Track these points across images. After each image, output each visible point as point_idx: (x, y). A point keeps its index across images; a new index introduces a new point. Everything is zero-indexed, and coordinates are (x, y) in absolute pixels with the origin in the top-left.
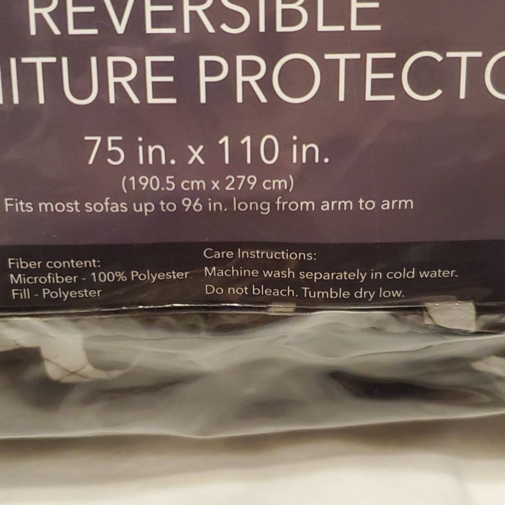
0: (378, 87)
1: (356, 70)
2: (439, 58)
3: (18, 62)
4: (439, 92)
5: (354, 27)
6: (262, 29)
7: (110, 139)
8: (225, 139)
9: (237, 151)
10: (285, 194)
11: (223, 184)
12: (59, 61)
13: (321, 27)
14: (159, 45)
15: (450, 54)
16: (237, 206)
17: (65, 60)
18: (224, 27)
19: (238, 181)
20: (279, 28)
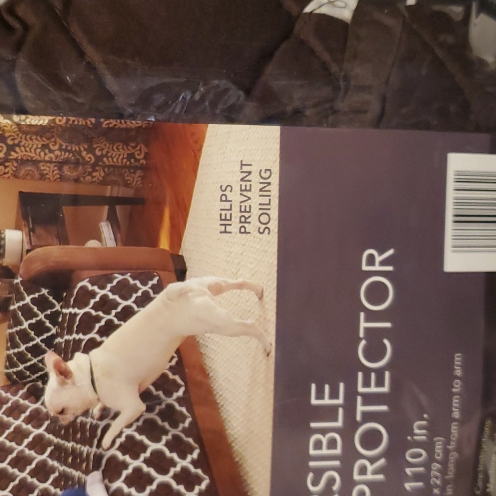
0: (380, 383)
1: (369, 399)
2: (363, 343)
4: (386, 342)
5: (340, 401)
6: (338, 463)
8: (407, 485)
9: (416, 477)
10: (444, 446)
11: (437, 486)
13: (339, 424)
15: (361, 334)
16: (451, 475)
18: (335, 488)
19: (435, 477)
20: (338, 451)
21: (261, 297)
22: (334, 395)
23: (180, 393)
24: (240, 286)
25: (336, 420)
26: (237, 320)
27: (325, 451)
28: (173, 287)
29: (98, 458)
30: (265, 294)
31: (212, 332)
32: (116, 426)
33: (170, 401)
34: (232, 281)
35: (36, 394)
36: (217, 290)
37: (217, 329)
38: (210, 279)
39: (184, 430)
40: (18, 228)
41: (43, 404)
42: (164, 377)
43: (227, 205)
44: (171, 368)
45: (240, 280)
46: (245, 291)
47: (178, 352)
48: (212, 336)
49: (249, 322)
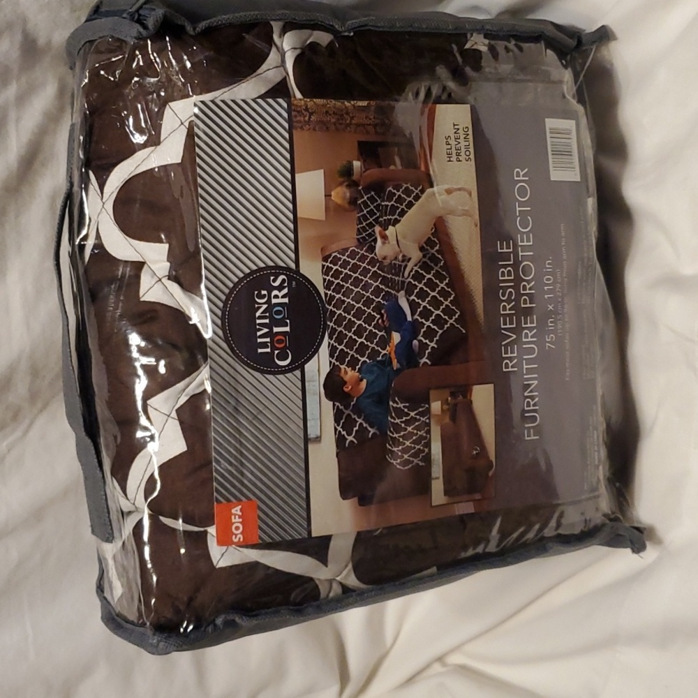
0: (528, 240)
1: (524, 249)
2: (519, 218)
3: (526, 375)
4: (529, 218)
5: (511, 250)
6: (512, 284)
7: (547, 340)
8: (546, 296)
9: (550, 291)
10: (561, 274)
11: (559, 297)
12: (525, 359)
13: (512, 262)
14: (519, 322)
15: (518, 214)
17: (525, 357)
18: (513, 298)
19: (559, 291)
20: (512, 278)
21: (470, 194)
22: (508, 247)
23: (437, 248)
24: (460, 189)
25: (510, 261)
26: (460, 208)
27: (506, 278)
28: (429, 190)
29: (403, 282)
30: (473, 193)
31: (449, 214)
32: (410, 265)
33: (433, 251)
34: (455, 187)
35: (372, 249)
36: (449, 192)
37: (452, 212)
38: (446, 187)
39: (441, 267)
40: (358, 160)
41: (375, 254)
42: (429, 238)
43: (449, 147)
44: (432, 234)
45: (459, 186)
46: (463, 192)
47: (435, 225)
48: (449, 216)
49: (466, 208)
